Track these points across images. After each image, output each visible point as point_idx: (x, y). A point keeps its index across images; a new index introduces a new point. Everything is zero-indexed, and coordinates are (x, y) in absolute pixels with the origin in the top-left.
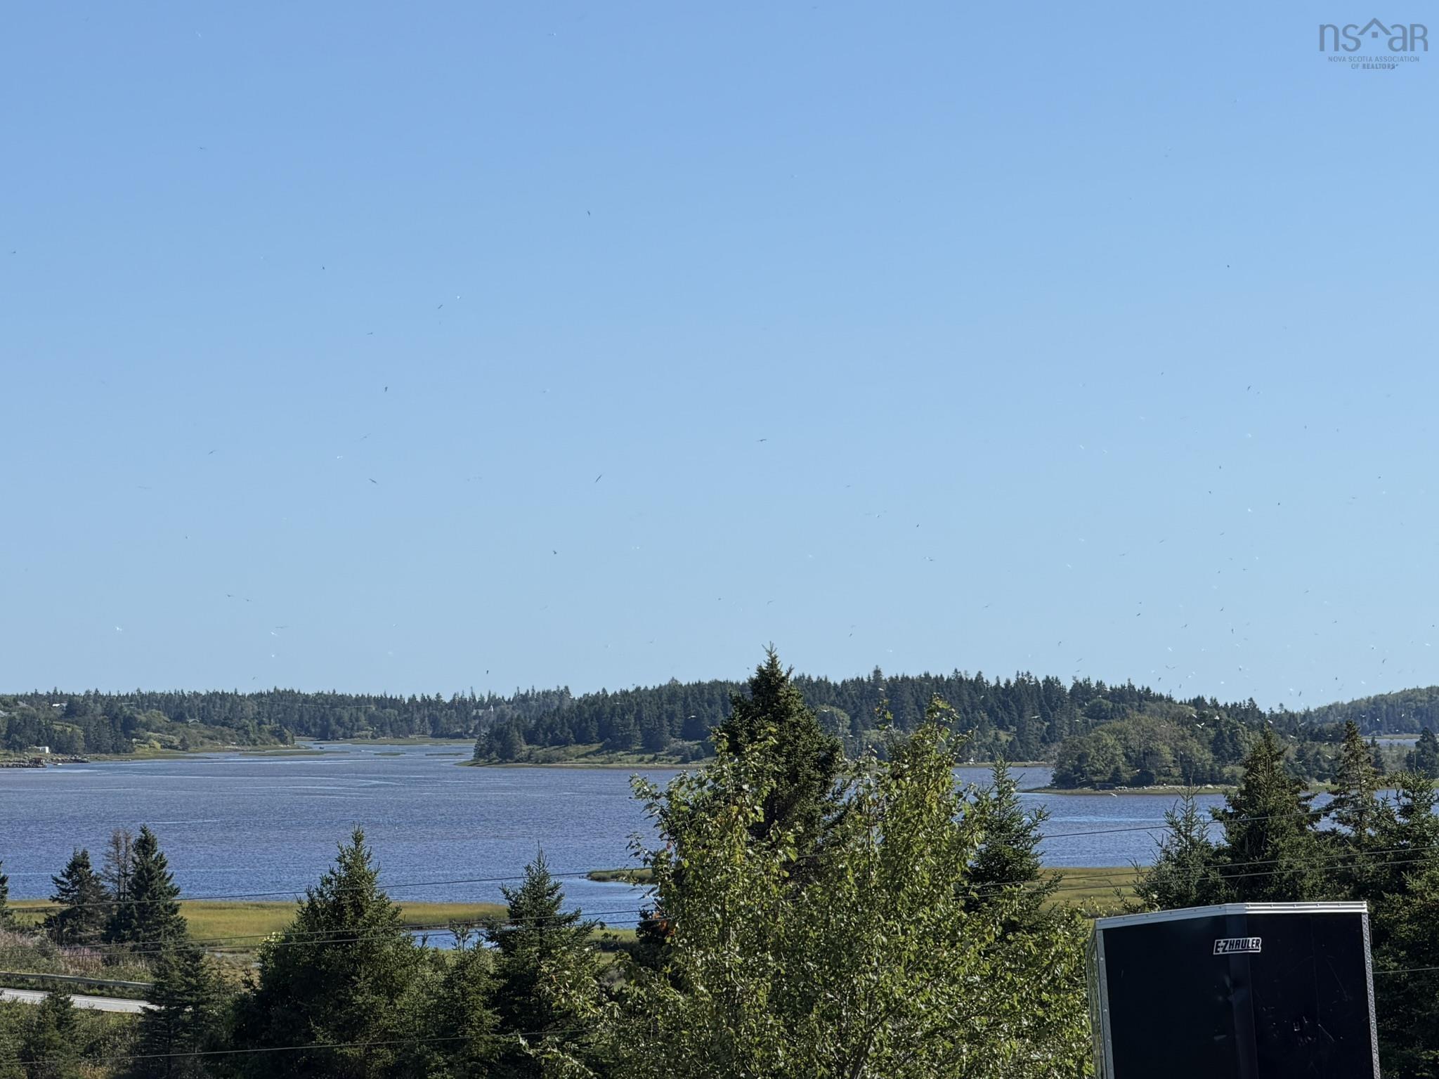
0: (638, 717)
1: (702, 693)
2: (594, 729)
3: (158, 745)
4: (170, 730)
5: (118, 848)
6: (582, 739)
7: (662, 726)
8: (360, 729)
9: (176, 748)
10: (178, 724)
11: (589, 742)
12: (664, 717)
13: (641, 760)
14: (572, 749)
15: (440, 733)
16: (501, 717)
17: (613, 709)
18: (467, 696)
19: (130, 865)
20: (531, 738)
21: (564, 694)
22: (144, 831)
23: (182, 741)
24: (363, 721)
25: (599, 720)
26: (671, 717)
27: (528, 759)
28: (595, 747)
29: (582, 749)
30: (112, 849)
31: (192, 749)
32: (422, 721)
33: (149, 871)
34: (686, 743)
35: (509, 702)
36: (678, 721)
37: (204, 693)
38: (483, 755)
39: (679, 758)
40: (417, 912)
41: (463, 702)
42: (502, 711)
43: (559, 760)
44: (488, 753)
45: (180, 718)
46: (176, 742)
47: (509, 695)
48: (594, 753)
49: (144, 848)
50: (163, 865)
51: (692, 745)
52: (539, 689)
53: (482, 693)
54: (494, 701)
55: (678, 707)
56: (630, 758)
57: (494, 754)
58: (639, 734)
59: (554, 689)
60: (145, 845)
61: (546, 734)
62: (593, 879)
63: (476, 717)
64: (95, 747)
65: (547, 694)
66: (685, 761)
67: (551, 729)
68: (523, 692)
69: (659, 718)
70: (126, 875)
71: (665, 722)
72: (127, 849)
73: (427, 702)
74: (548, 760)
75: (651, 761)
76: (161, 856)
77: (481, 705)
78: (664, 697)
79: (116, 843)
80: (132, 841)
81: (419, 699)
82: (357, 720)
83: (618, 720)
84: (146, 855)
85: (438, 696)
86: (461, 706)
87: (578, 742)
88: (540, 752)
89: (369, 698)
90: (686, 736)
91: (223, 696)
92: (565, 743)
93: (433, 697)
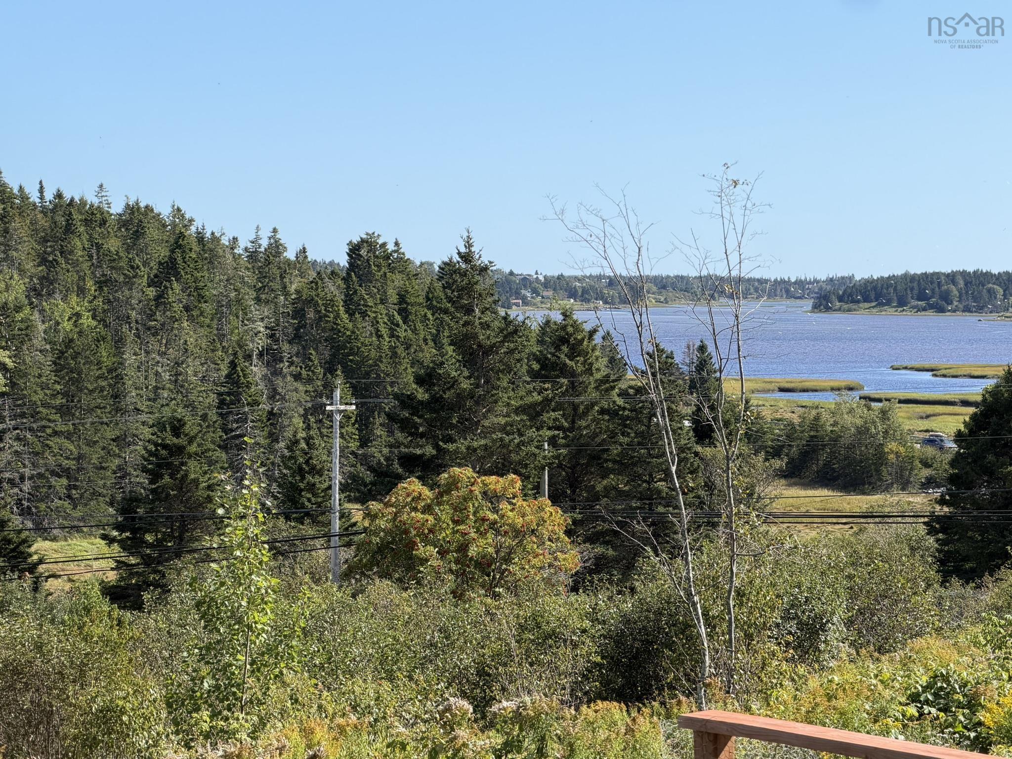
0: (895, 290)
1: (927, 277)
2: (873, 296)
3: (654, 301)
4: (660, 293)
5: (689, 349)
6: (866, 299)
7: (907, 294)
8: (751, 294)
9: (662, 302)
10: (663, 290)
11: (871, 301)
12: (908, 289)
13: (896, 311)
14: (861, 305)
15: (790, 295)
16: (821, 289)
17: (883, 285)
18: (803, 278)
19: (695, 359)
20: (841, 299)
21: (851, 278)
22: (701, 342)
23: (665, 299)
24: (752, 290)
25: (875, 291)
26: (912, 289)
27: (840, 309)
28: (874, 304)
29: (867, 305)
30: (686, 350)
31: (670, 303)
32: (781, 290)
33: (705, 361)
34: (920, 303)
35: (823, 282)
36: (916, 292)
37: (672, 275)
38: (816, 308)
39: (915, 310)
40: (815, 384)
41: (801, 281)
42: (821, 286)
43: (855, 310)
44: (820, 306)
45: (664, 287)
46: (662, 299)
47: (824, 278)
48: (873, 307)
49: (702, 350)
50: (711, 358)
51: (922, 303)
52: (839, 275)
53: (810, 276)
54: (816, 281)
55: (915, 285)
56: (891, 310)
57: (822, 307)
58: (895, 298)
59: (847, 275)
60: (702, 348)
61: (848, 298)
62: (894, 369)
63: (808, 289)
64: (624, 301)
65: (843, 278)
66: (919, 310)
67: (851, 295)
68: (831, 276)
69: (906, 290)
70: (693, 363)
71: (909, 292)
72: (693, 350)
73: (783, 281)
74: (849, 310)
75: (901, 311)
76: (710, 354)
77: (810, 283)
78: (908, 280)
79: (688, 347)
80: (696, 347)
81: (779, 280)
82: (749, 290)
83: (885, 291)
84: (703, 353)
85: (789, 278)
86: (800, 283)
87: (865, 302)
88: (846, 306)
89: (754, 279)
90: (919, 299)
91: (682, 277)
92: (858, 302)
93: (786, 279)
